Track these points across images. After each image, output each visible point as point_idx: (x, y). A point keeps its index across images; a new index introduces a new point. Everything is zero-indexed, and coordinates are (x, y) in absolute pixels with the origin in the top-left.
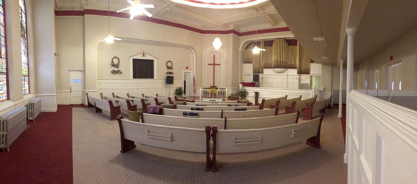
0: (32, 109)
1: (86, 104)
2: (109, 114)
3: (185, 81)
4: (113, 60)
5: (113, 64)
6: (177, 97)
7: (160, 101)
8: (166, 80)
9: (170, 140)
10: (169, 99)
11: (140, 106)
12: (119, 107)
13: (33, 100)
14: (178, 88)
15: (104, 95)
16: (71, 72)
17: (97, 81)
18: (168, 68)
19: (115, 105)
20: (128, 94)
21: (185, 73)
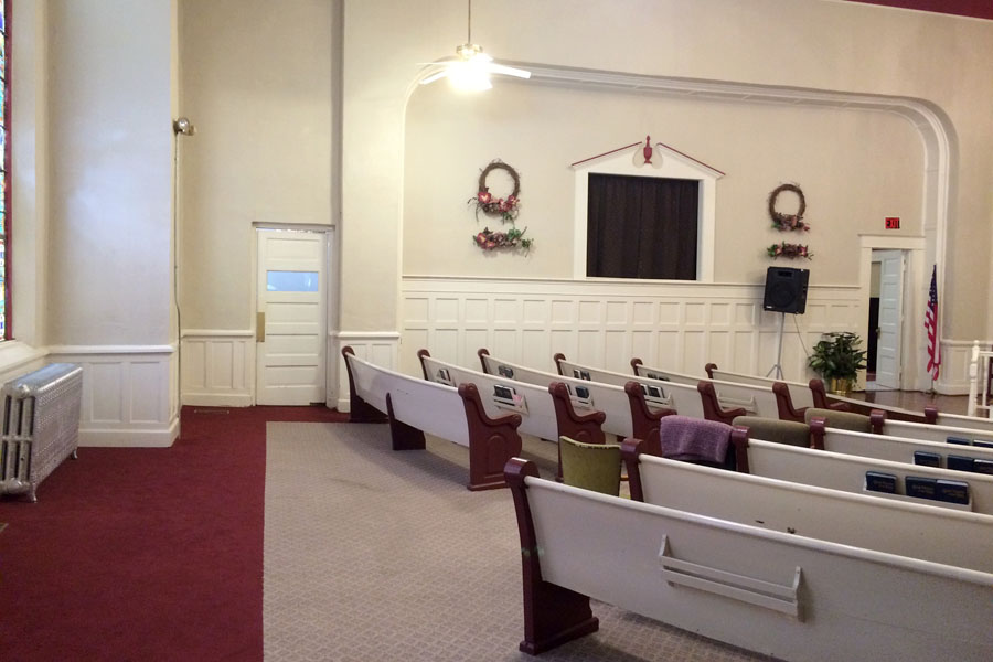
0: (25, 427)
1: (344, 402)
2: (464, 460)
3: (874, 304)
4: (487, 178)
5: (485, 198)
6: (826, 388)
7: (726, 400)
8: (763, 291)
9: (795, 612)
10: (782, 393)
11: (620, 418)
12: (512, 423)
13: (33, 377)
14: (833, 340)
15: (436, 358)
16: (263, 233)
17: (402, 285)
18: (780, 222)
19: (493, 410)
20: (559, 357)
21: (880, 257)
